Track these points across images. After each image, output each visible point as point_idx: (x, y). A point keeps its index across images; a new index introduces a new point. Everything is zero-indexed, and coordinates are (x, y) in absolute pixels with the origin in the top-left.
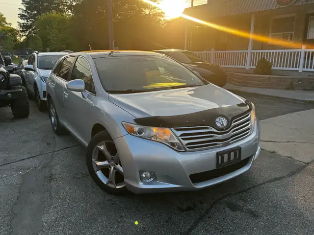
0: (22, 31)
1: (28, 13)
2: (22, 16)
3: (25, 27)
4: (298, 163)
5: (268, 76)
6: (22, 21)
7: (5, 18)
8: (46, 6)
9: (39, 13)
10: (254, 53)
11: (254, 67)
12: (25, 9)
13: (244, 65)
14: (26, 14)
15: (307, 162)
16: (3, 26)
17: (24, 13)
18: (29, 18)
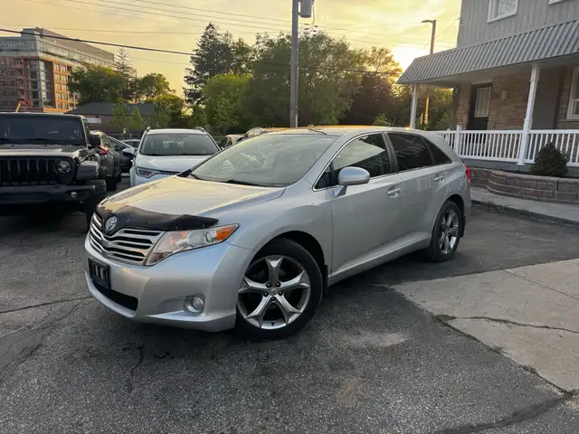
0: (187, 101)
1: (198, 74)
2: (189, 79)
3: (192, 95)
4: (544, 387)
5: (556, 179)
6: (189, 87)
7: (168, 83)
8: (224, 63)
9: (212, 74)
10: (535, 135)
11: (532, 161)
12: (194, 69)
13: (515, 157)
14: (195, 77)
15: (570, 389)
16: (165, 93)
17: (192, 76)
18: (199, 82)
